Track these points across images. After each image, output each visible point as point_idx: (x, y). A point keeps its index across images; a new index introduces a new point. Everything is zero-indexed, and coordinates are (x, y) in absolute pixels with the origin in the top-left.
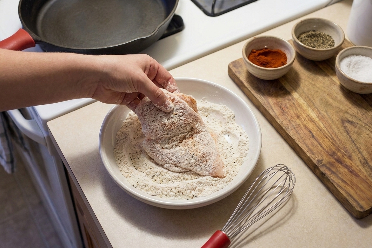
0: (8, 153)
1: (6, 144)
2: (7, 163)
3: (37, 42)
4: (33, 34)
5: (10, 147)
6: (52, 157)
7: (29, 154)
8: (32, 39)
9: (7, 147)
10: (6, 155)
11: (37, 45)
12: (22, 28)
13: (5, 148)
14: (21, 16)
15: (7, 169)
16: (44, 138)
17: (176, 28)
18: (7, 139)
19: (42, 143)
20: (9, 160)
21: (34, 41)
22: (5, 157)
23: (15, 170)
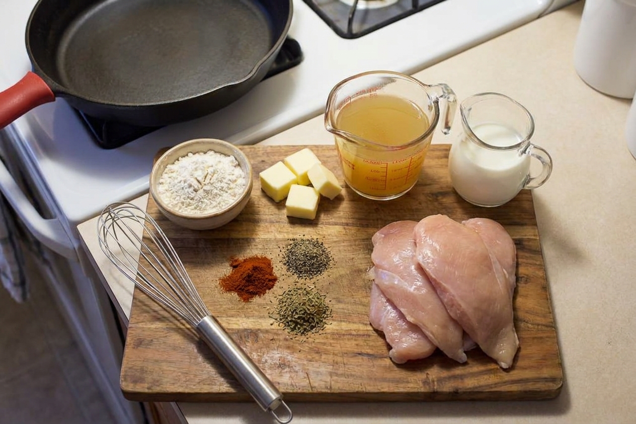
0: (16, 268)
1: (12, 254)
2: (15, 285)
3: (57, 93)
4: (50, 81)
5: (19, 260)
6: (89, 279)
7: (51, 268)
8: (49, 89)
9: (13, 259)
10: (13, 272)
11: (57, 99)
12: (32, 71)
13: (10, 263)
14: (30, 49)
15: (15, 294)
16: (74, 249)
17: (290, 59)
18: (14, 246)
19: (70, 257)
20: (18, 281)
21: (52, 93)
22: (10, 276)
23: (28, 296)
